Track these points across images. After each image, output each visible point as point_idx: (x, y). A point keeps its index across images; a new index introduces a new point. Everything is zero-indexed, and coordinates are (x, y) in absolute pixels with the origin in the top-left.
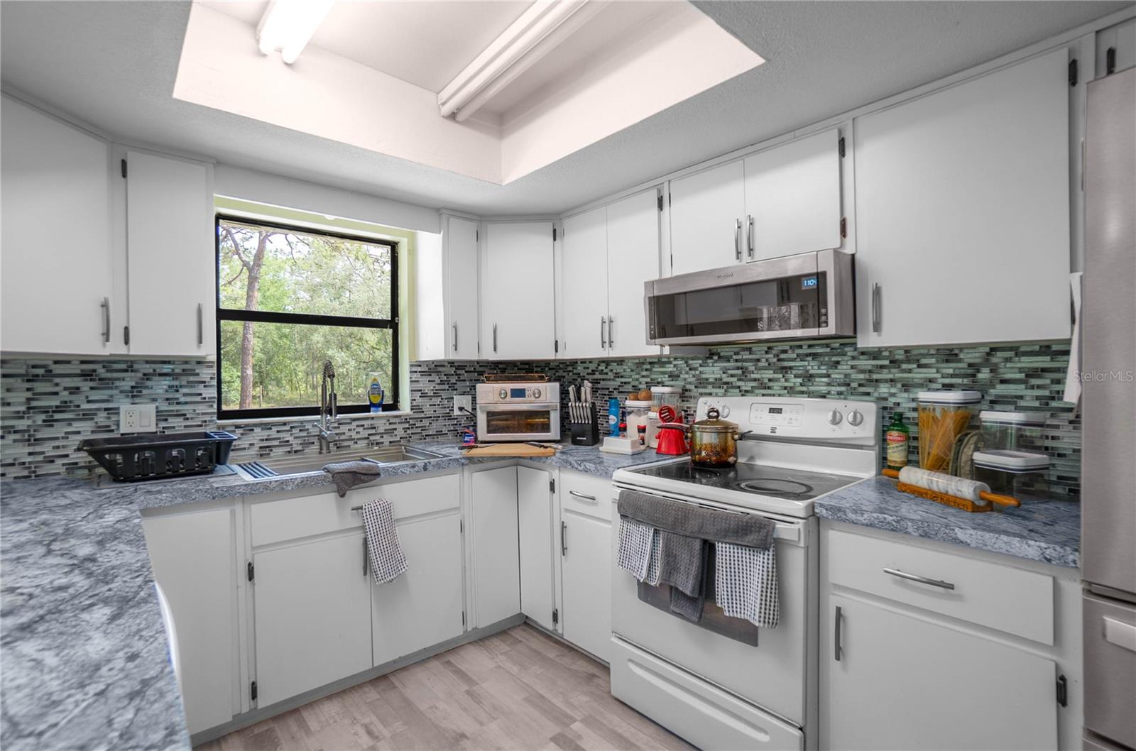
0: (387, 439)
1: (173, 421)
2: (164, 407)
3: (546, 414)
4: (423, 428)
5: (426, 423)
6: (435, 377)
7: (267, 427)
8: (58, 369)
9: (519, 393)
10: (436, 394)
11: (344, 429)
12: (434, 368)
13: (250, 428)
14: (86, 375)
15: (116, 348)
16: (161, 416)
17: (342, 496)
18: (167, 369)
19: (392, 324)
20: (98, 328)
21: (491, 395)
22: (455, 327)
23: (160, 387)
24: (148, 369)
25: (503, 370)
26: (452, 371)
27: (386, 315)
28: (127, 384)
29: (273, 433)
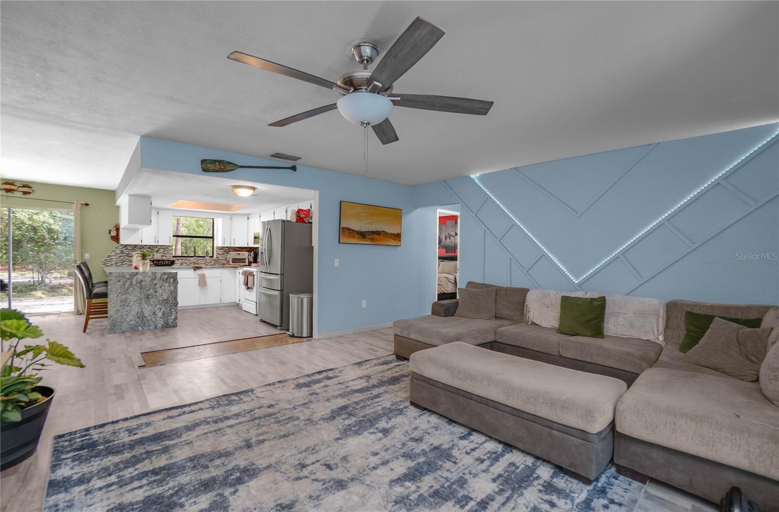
0: (209, 264)
1: (164, 257)
2: (163, 254)
3: (245, 259)
4: (219, 262)
5: (220, 261)
6: (222, 250)
7: (182, 259)
8: (145, 247)
9: (239, 254)
10: (223, 254)
11: (199, 261)
12: (222, 248)
13: (179, 260)
14: (149, 248)
15: (156, 244)
16: (162, 256)
17: (195, 271)
18: (162, 247)
19: (213, 238)
20: (154, 240)
21: (233, 255)
22: (224, 239)
23: (162, 250)
24: (160, 247)
25: (242, 249)
26: (227, 249)
27: (212, 236)
28: (156, 250)
29: (183, 261)
